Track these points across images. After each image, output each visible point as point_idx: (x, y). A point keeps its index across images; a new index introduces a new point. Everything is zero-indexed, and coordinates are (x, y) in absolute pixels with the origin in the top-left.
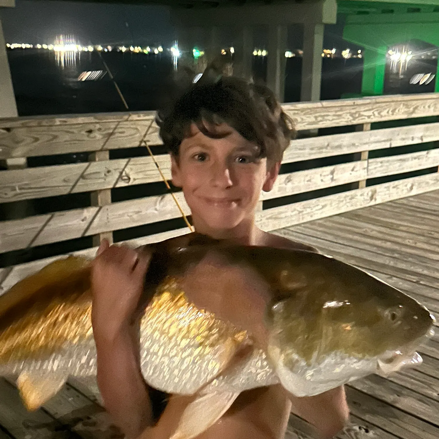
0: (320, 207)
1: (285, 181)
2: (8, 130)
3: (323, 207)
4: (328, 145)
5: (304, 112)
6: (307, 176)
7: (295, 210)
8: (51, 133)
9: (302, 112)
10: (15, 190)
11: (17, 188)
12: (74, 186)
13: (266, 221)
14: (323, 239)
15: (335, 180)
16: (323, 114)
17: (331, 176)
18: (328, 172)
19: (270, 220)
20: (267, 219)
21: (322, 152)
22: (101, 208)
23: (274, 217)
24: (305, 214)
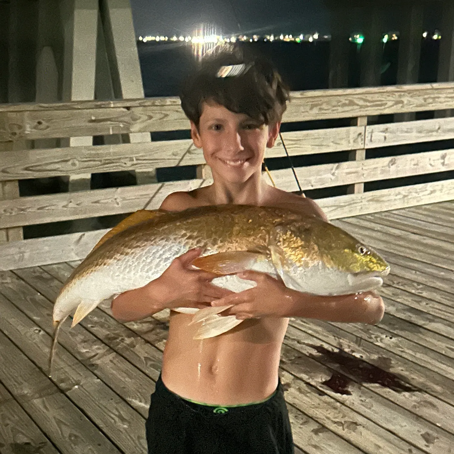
0: (428, 192)
1: (389, 164)
2: (128, 108)
3: (432, 192)
4: (439, 128)
5: (411, 94)
6: (413, 160)
7: (399, 194)
8: (163, 112)
9: (409, 93)
10: (133, 160)
11: (134, 159)
12: (181, 160)
13: (367, 203)
14: (423, 221)
15: (446, 165)
16: (432, 96)
17: (442, 161)
18: (439, 157)
19: (371, 203)
20: (369, 201)
21: (431, 136)
22: (204, 180)
23: (375, 199)
24: (411, 198)
